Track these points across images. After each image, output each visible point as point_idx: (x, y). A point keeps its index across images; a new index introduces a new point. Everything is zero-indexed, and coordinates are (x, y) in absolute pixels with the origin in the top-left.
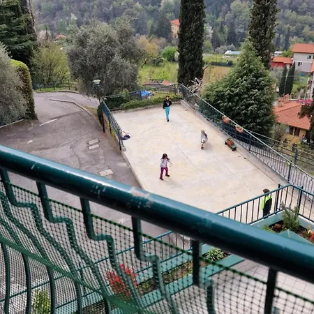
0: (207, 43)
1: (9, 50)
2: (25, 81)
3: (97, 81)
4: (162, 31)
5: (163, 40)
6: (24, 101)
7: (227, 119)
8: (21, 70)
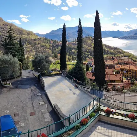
0: (67, 59)
1: (19, 59)
2: (21, 67)
3: (39, 69)
4: (56, 57)
5: (56, 58)
6: (20, 72)
7: (75, 79)
8: (20, 64)
